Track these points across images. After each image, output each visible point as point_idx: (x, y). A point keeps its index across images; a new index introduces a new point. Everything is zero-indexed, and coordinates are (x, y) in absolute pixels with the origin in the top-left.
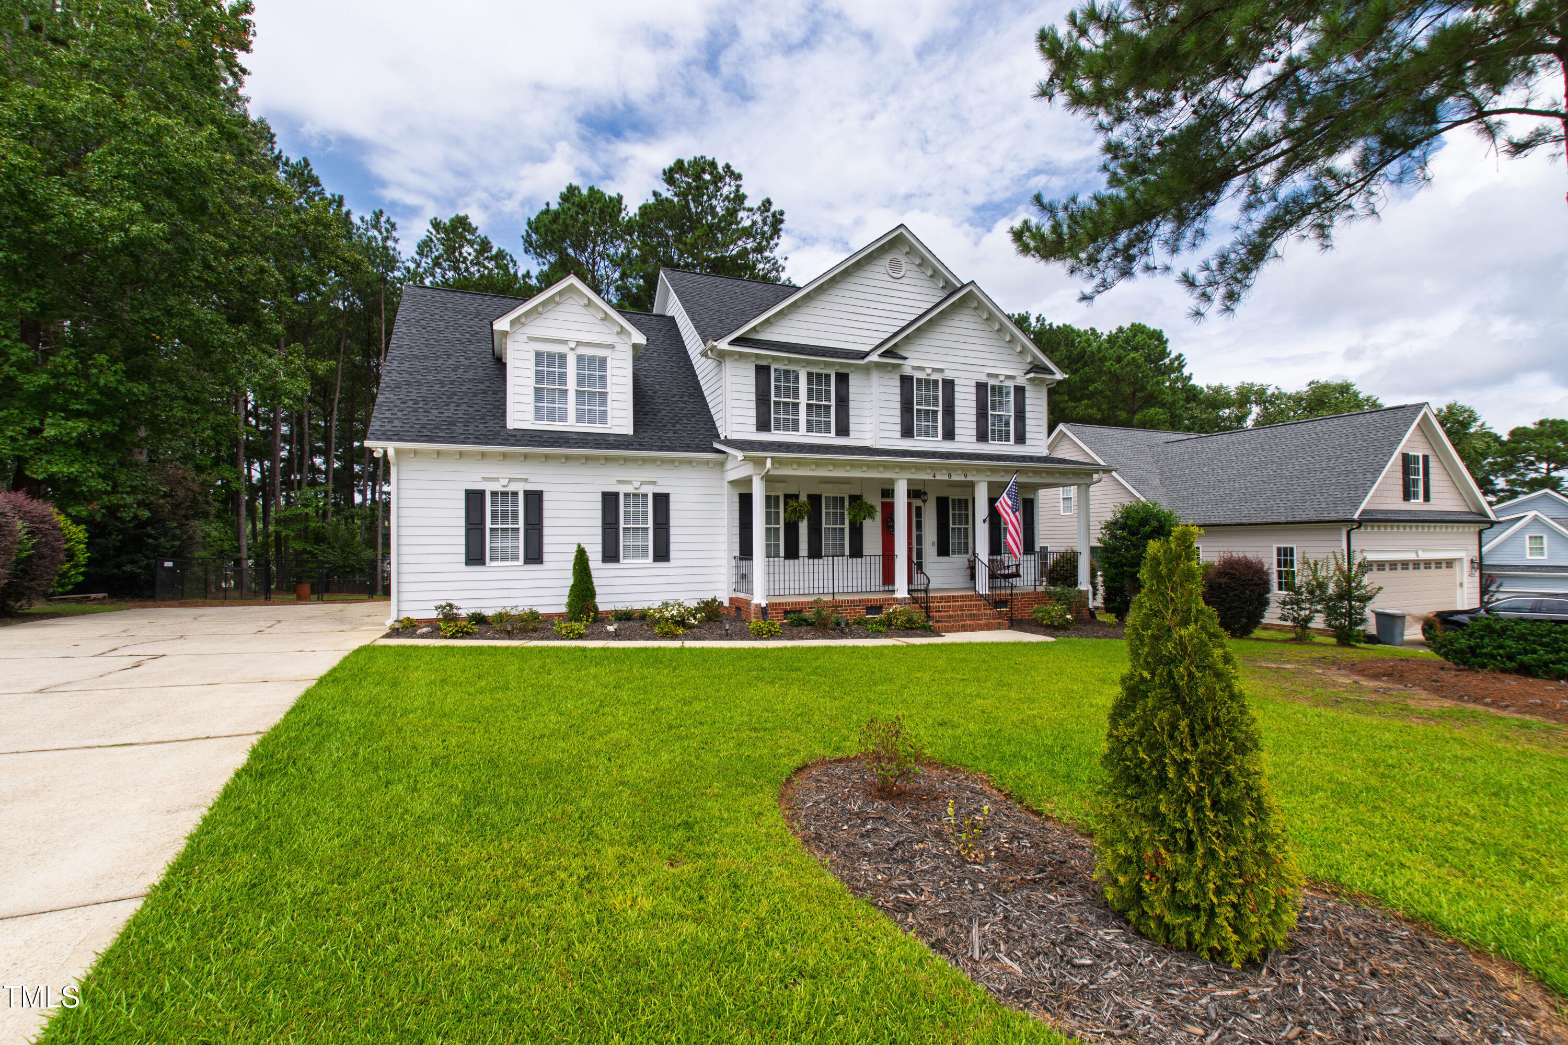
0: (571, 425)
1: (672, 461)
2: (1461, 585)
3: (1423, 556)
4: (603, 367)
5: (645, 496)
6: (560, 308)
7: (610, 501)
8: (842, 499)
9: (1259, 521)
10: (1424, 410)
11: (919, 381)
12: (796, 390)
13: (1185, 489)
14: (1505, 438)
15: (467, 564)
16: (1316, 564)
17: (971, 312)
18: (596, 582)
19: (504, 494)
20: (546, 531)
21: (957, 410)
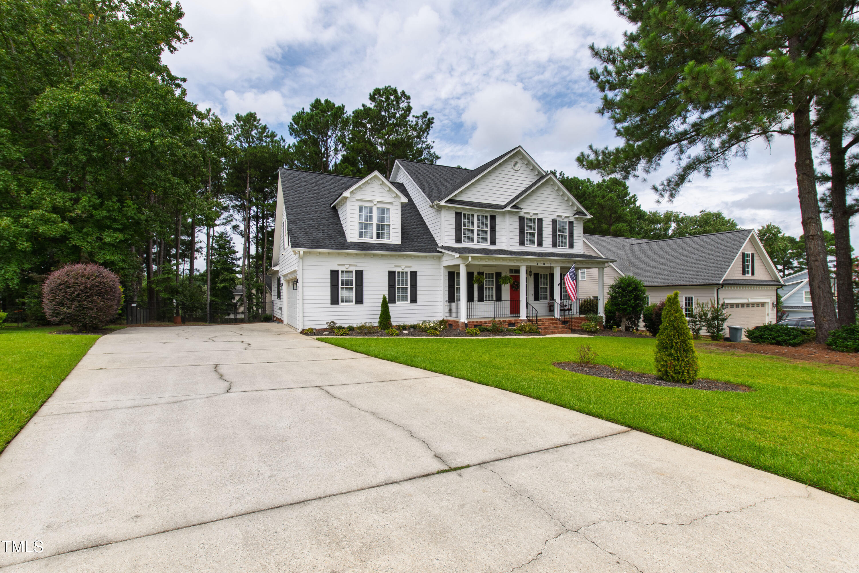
0: (374, 240)
1: (418, 257)
2: (768, 315)
3: (751, 301)
4: (388, 213)
5: (406, 272)
6: (370, 186)
7: (392, 275)
8: (493, 274)
9: (677, 284)
10: (752, 232)
11: (527, 219)
12: (473, 223)
13: (642, 268)
14: (798, 240)
15: (332, 304)
16: (703, 305)
17: (550, 186)
18: (391, 312)
19: (347, 272)
20: (365, 289)
21: (543, 232)
